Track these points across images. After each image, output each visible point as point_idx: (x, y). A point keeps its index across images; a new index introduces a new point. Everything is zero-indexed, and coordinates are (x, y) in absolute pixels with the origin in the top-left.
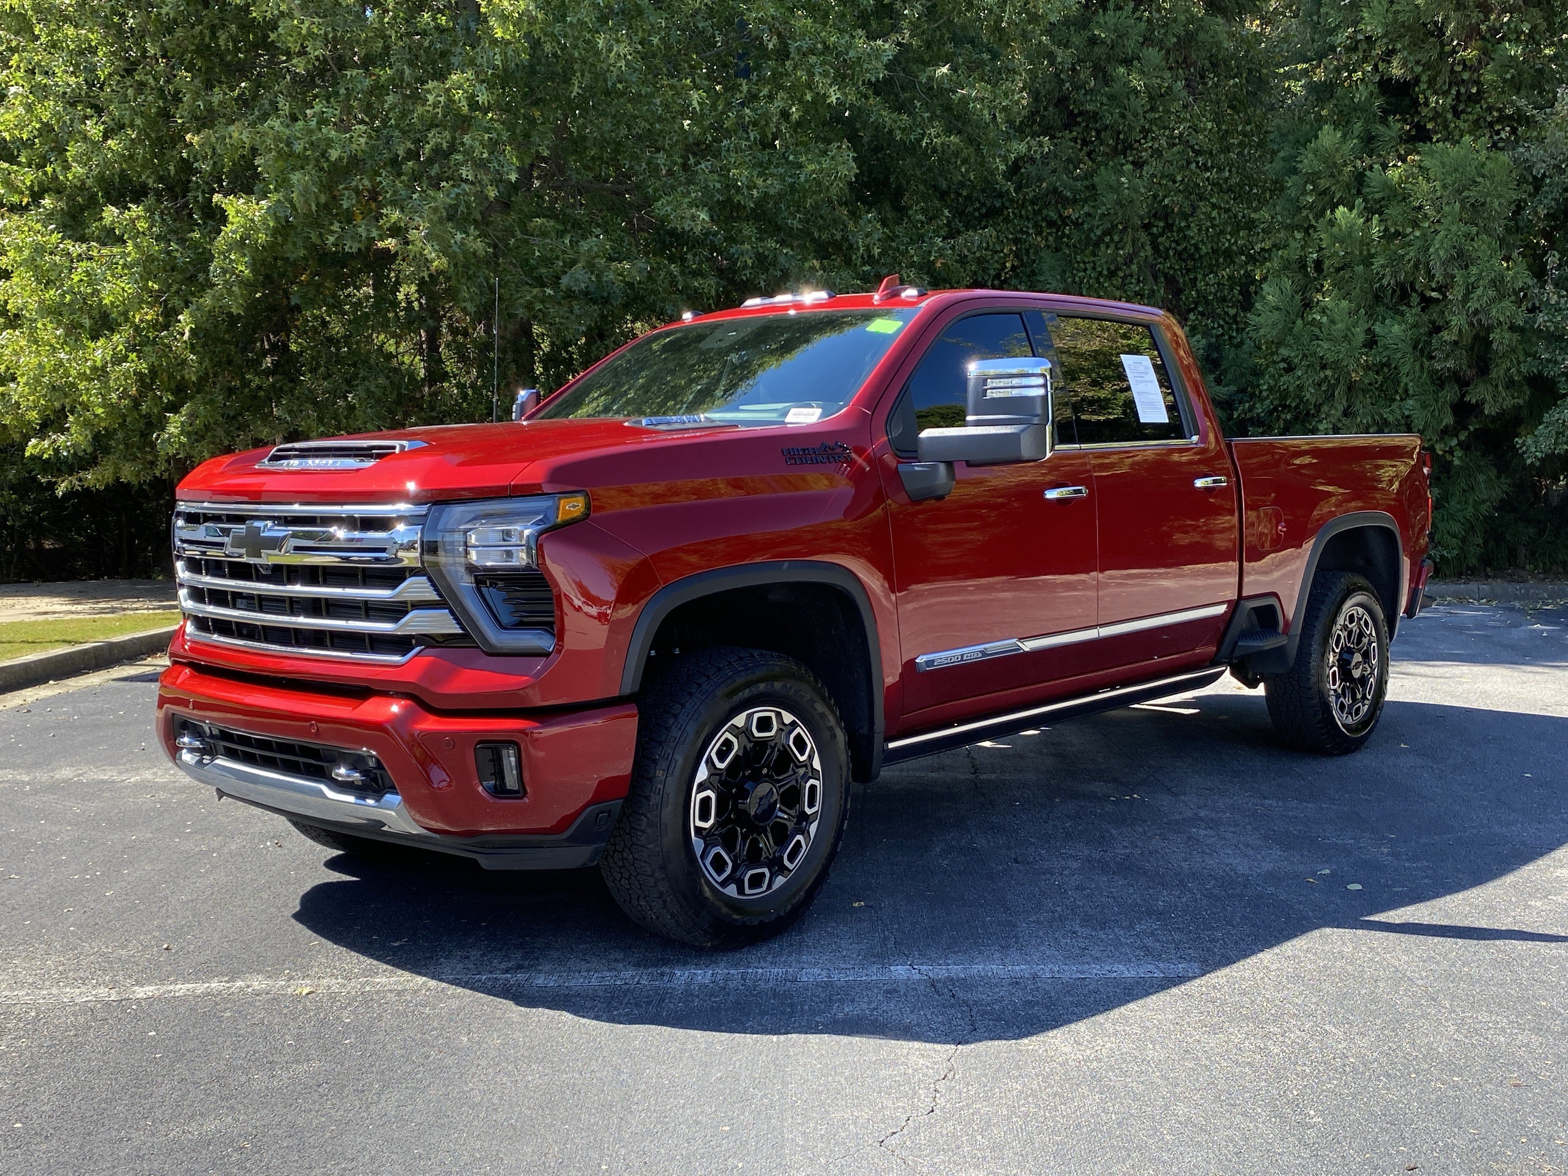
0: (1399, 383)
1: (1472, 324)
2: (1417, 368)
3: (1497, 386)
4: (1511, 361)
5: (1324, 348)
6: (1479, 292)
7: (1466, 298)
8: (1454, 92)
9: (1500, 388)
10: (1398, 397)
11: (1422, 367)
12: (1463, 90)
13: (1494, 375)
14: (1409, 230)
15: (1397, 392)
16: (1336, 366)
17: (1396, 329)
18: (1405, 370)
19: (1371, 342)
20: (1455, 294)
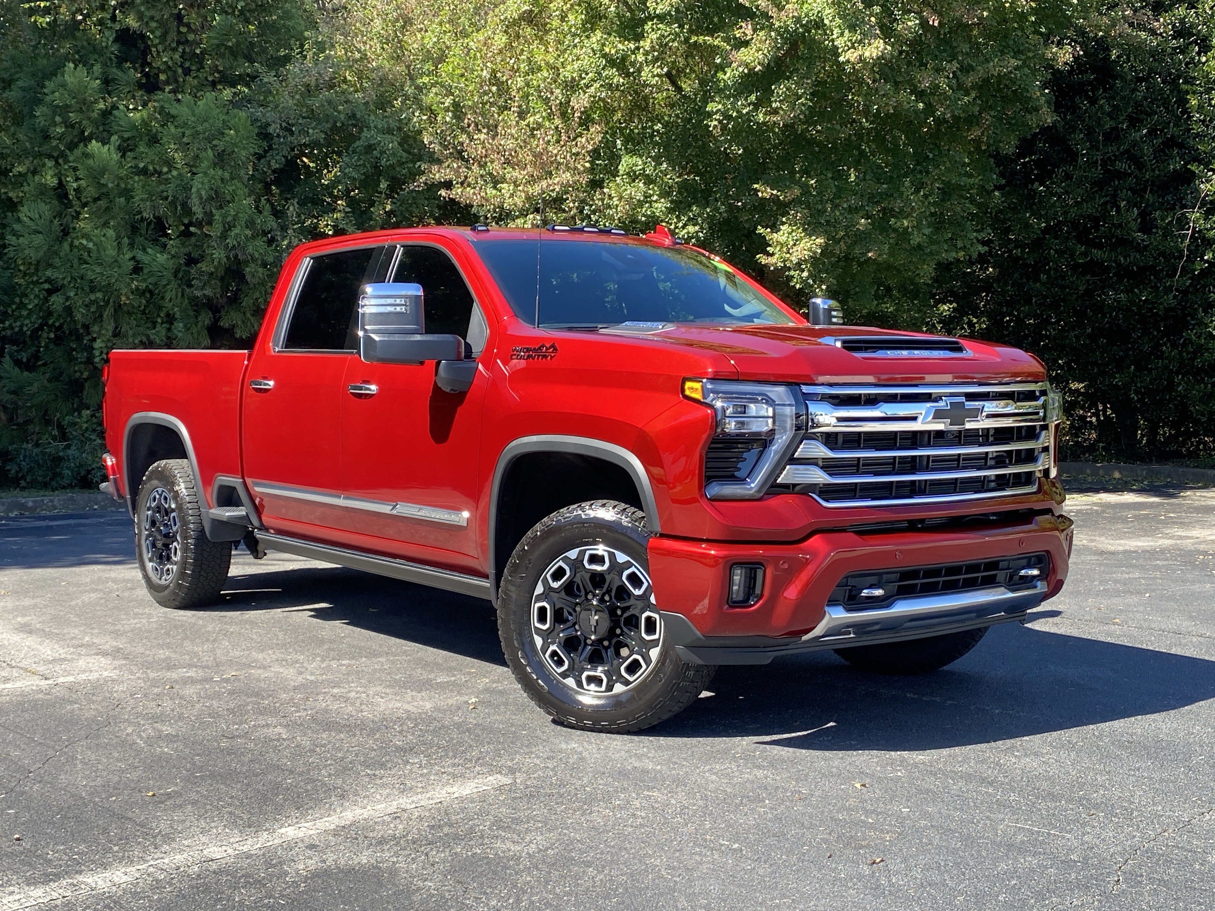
0: (160, 308)
1: (228, 258)
2: (180, 295)
3: (244, 313)
4: (260, 292)
5: (93, 272)
6: (236, 231)
7: (224, 236)
8: (180, 50)
9: (248, 315)
10: (159, 320)
11: (183, 295)
12: (187, 50)
13: (244, 304)
14: (165, 169)
15: (159, 316)
16: (108, 289)
17: (162, 258)
18: (168, 296)
19: (137, 269)
20: (215, 231)
